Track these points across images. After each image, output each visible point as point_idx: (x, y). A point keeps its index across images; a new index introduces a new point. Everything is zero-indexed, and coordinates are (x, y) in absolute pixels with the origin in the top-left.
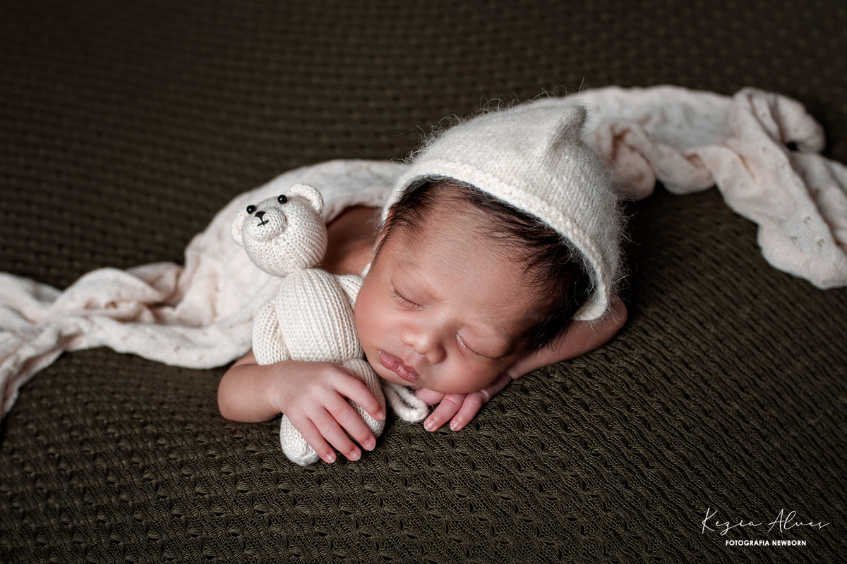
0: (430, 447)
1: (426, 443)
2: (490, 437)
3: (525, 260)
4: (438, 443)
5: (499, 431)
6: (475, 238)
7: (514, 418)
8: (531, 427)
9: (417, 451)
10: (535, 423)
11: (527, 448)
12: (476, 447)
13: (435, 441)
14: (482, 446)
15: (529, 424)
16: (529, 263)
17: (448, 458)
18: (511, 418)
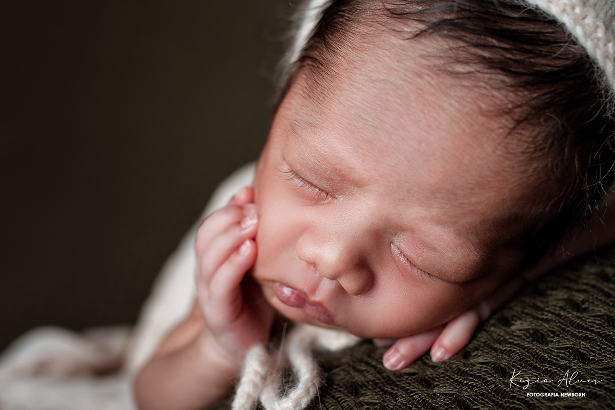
0: (391, 394)
1: (383, 390)
2: (489, 362)
3: (509, 112)
4: (403, 388)
5: (502, 352)
6: (419, 75)
7: (526, 330)
8: (558, 336)
9: (367, 404)
10: (563, 329)
11: (556, 365)
12: (467, 380)
13: (397, 386)
14: (477, 377)
15: (553, 332)
16: (516, 117)
17: (421, 404)
18: (520, 330)
